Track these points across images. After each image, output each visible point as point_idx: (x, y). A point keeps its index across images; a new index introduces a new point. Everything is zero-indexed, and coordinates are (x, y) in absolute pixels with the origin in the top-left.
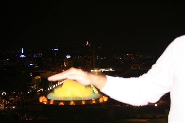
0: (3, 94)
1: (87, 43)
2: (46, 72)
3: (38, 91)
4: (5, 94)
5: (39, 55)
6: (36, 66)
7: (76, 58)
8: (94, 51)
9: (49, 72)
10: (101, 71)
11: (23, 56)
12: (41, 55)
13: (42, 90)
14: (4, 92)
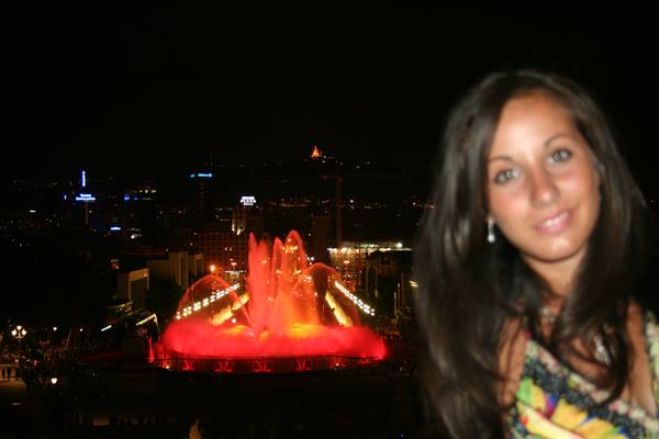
0: (14, 333)
1: (315, 154)
2: (167, 253)
3: (141, 323)
4: (24, 333)
5: (144, 195)
6: (134, 233)
7: (275, 204)
8: (340, 180)
9: (180, 255)
10: (363, 251)
11: (87, 197)
12: (150, 194)
13: (156, 320)
14: (19, 328)
